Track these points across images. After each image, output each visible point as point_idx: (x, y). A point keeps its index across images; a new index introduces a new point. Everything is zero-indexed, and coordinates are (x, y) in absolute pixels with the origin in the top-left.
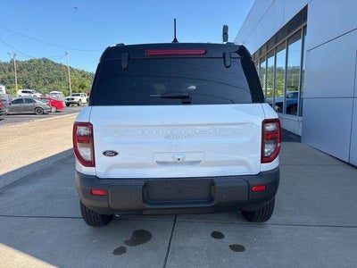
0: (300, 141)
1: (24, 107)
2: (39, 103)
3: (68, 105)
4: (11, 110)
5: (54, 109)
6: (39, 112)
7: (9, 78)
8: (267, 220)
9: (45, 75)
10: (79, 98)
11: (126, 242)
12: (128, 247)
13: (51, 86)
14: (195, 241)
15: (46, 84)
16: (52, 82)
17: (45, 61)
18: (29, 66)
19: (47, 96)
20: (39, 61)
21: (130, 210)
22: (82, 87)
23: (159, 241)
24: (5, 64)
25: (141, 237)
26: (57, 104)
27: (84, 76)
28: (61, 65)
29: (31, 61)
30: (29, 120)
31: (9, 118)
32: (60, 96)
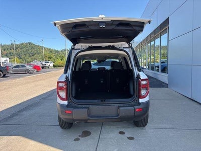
0: (167, 87)
1: (20, 69)
2: (28, 67)
3: (43, 68)
4: (13, 71)
5: (36, 71)
6: (28, 72)
7: (10, 53)
8: (145, 126)
9: (30, 51)
10: (49, 64)
11: (79, 136)
12: (80, 138)
13: (33, 57)
14: (111, 135)
15: (30, 56)
16: (33, 55)
17: (30, 44)
18: (21, 47)
19: (32, 63)
20: (27, 44)
21: (82, 120)
22: (50, 58)
23: (95, 135)
24: (8, 45)
25: (86, 134)
26: (37, 68)
27: (51, 52)
28: (38, 46)
29: (22, 44)
30: (23, 77)
31: (12, 76)
32: (38, 63)
